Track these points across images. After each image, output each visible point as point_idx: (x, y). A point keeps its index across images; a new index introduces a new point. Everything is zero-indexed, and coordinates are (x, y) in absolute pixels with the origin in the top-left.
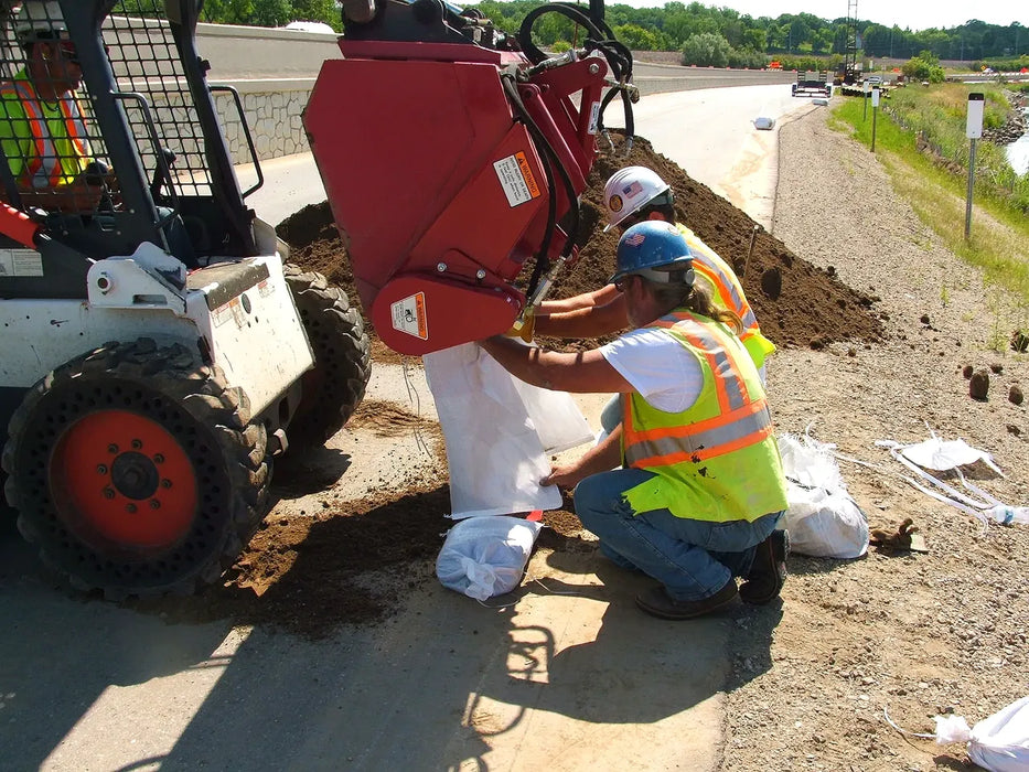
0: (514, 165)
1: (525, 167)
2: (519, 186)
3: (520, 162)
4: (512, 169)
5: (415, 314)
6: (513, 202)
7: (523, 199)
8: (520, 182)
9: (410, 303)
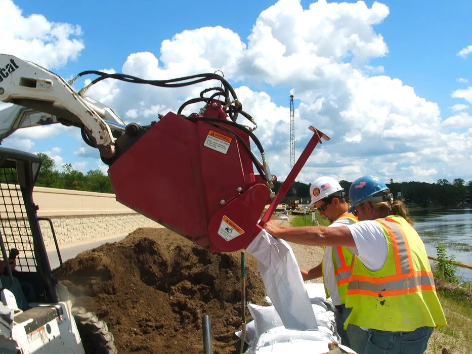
0: (212, 138)
1: (216, 135)
2: (221, 143)
3: (212, 135)
4: (212, 140)
5: (230, 227)
6: (225, 152)
7: (227, 147)
8: (220, 142)
9: (224, 225)
